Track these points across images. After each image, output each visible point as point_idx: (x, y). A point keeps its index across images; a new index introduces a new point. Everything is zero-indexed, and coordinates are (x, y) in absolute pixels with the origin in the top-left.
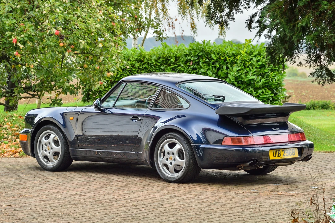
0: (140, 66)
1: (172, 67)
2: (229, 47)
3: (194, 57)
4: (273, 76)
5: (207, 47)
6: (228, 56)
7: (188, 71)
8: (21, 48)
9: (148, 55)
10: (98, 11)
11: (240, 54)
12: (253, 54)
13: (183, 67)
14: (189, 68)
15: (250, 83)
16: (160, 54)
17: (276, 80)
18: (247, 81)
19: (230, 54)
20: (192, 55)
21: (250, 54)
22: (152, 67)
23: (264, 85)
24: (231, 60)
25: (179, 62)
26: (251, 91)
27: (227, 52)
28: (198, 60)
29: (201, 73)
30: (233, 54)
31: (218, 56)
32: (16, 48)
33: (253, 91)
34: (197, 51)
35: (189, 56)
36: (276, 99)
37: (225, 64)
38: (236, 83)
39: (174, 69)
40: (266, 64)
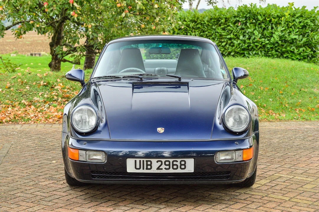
0: (194, 26)
1: (222, 27)
2: (273, 10)
3: (242, 18)
4: (313, 36)
5: (254, 10)
6: (273, 17)
7: (236, 31)
8: (78, 8)
9: (201, 17)
11: (284, 16)
12: (295, 16)
13: (232, 28)
14: (237, 28)
15: (293, 41)
16: (212, 16)
17: (315, 40)
18: (290, 40)
19: (275, 16)
20: (240, 17)
21: (293, 16)
22: (204, 27)
23: (305, 44)
24: (276, 20)
25: (229, 23)
26: (294, 49)
27: (272, 14)
28: (246, 21)
29: (248, 33)
30: (278, 16)
31: (263, 18)
32: (73, 8)
34: (245, 12)
35: (237, 17)
36: (315, 56)
37: (270, 25)
38: (280, 42)
39: (224, 29)
40: (307, 25)
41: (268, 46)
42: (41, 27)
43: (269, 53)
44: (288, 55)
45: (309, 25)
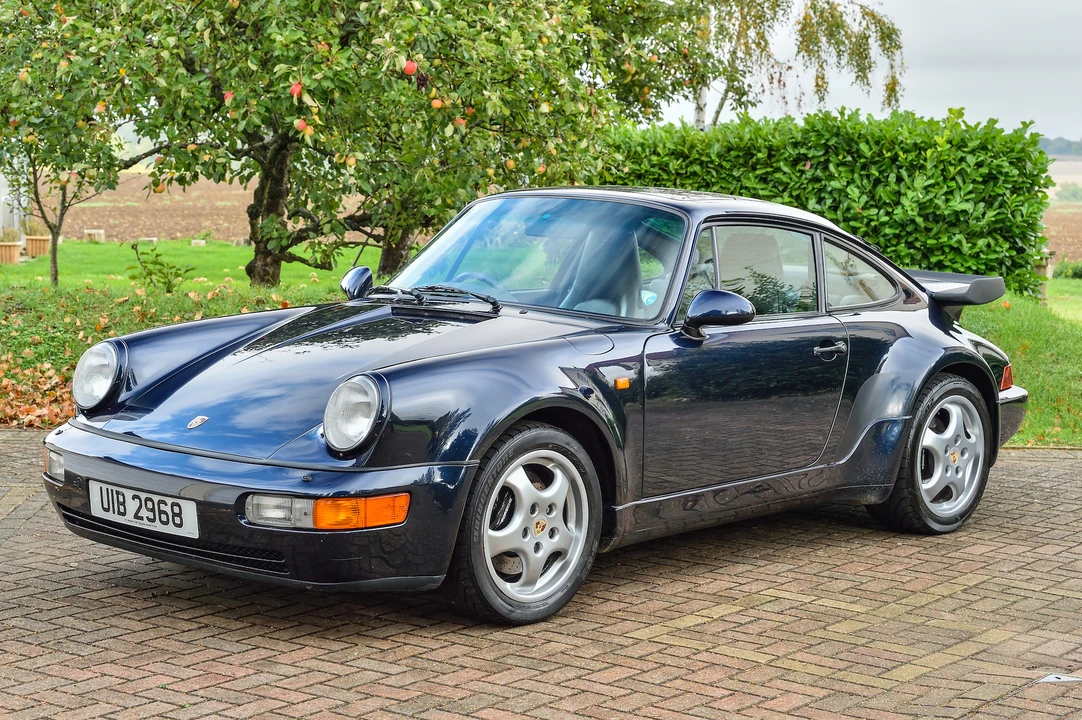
0: (681, 168)
1: (758, 172)
2: (905, 127)
3: (816, 149)
4: (1017, 206)
5: (849, 125)
6: (902, 148)
7: (799, 185)
8: (315, 110)
9: (702, 142)
10: (548, 16)
11: (935, 145)
12: (966, 146)
13: (787, 175)
14: (801, 176)
15: (958, 219)
16: (732, 140)
17: (1022, 216)
18: (949, 215)
19: (907, 144)
20: (810, 145)
21: (961, 145)
22: (708, 173)
23: (993, 228)
24: (910, 158)
25: (778, 161)
26: (959, 242)
27: (900, 138)
28: (826, 157)
29: (832, 191)
30: (915, 144)
31: (875, 148)
32: (301, 110)
33: (964, 242)
34: (824, 133)
35: (802, 147)
36: (1021, 262)
37: (895, 171)
38: (919, 220)
39: (763, 179)
40: (1000, 173)
41: (888, 231)
42: (215, 162)
43: (889, 250)
44: (942, 258)
45: (1006, 174)
